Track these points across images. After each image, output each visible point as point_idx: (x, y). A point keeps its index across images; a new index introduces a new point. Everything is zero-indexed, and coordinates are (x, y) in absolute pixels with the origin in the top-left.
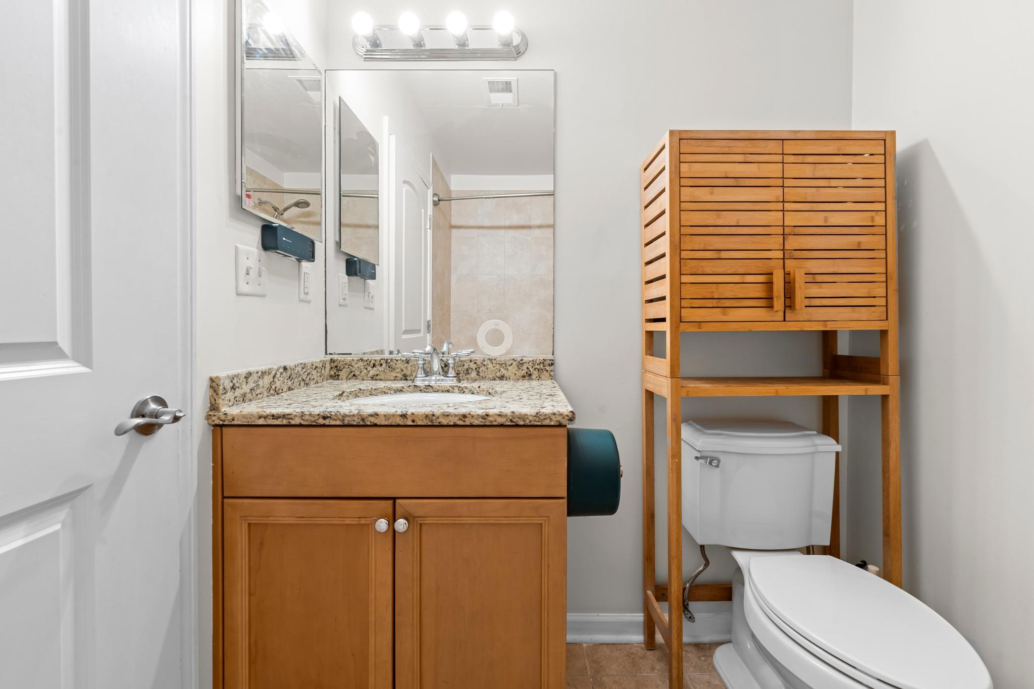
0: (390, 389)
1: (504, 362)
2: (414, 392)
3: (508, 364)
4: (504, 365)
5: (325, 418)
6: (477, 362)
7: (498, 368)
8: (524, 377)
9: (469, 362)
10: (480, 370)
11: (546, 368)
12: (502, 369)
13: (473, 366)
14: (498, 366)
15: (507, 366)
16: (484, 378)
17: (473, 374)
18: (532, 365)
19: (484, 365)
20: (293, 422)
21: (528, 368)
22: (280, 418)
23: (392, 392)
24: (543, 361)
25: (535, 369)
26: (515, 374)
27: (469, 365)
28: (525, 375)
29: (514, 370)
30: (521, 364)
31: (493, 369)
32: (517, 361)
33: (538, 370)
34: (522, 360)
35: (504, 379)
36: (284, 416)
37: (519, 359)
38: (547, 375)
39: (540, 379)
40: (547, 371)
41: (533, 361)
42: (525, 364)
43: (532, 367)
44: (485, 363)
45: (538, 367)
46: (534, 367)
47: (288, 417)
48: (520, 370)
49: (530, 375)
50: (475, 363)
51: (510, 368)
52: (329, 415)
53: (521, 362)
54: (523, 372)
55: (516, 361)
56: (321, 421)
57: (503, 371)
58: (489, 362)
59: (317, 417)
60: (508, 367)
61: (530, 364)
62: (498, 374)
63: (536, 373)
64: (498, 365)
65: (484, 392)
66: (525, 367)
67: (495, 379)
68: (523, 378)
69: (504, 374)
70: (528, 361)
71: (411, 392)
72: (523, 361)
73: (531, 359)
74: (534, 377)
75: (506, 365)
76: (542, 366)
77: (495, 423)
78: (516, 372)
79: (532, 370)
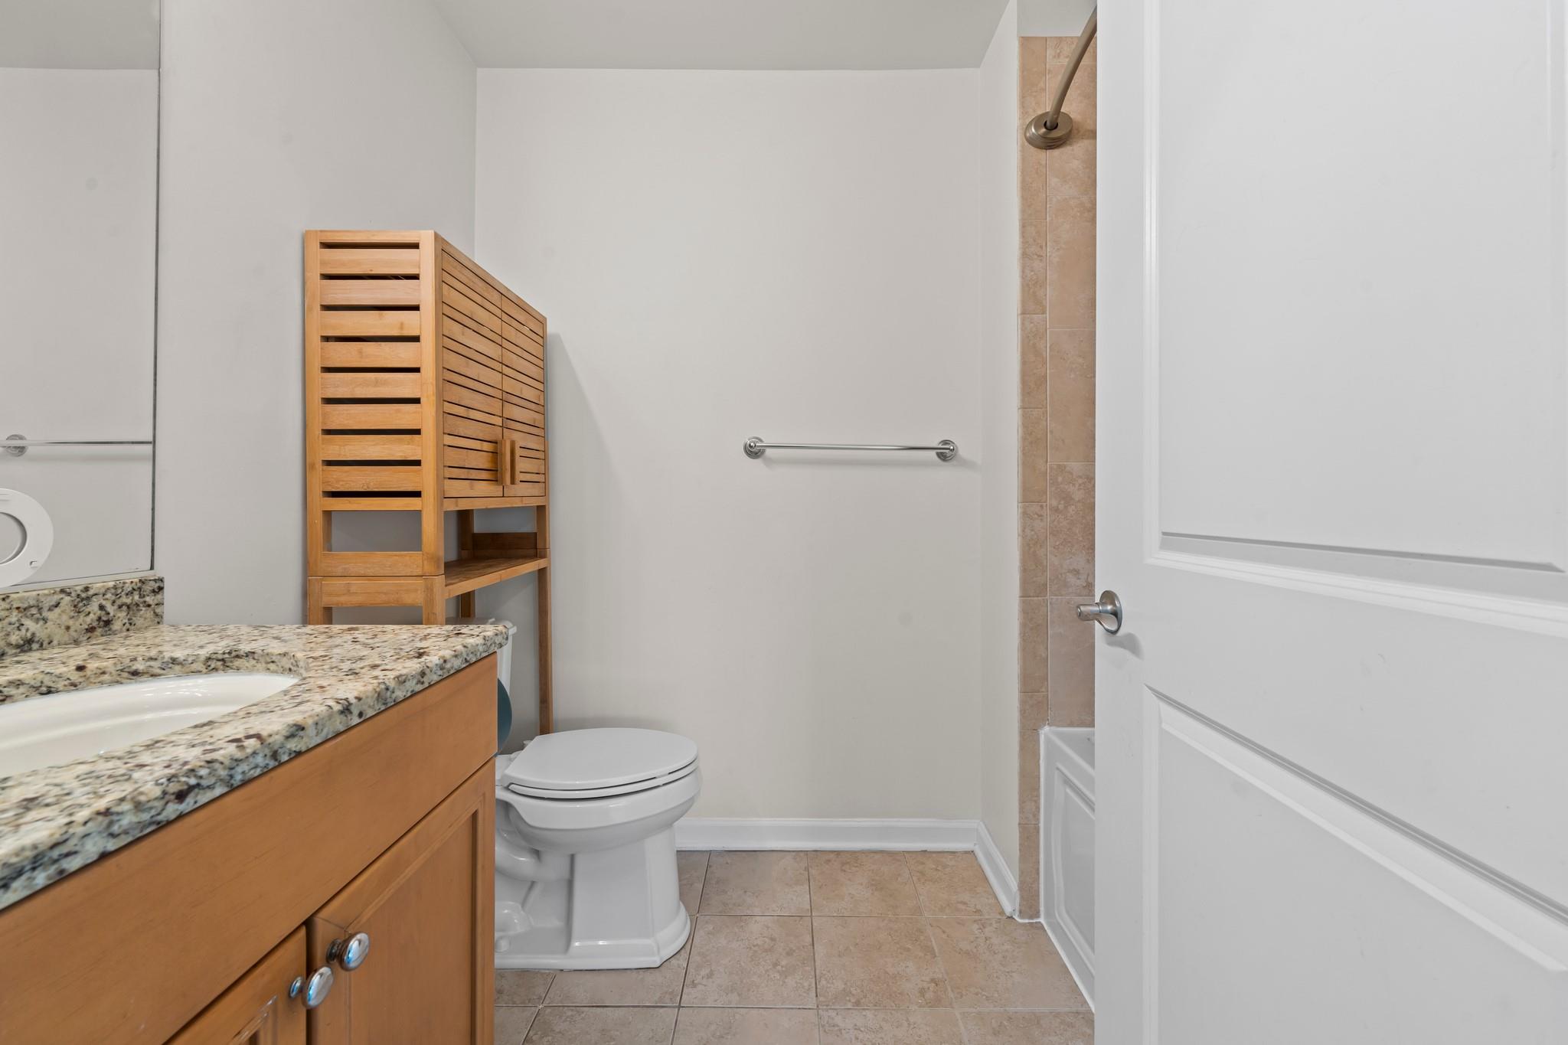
1: (32, 603)
3: (46, 604)
4: (34, 611)
5: (181, 796)
7: (14, 619)
8: (91, 630)
11: (147, 599)
12: (28, 623)
14: (14, 617)
15: (45, 609)
18: (114, 597)
20: (73, 864)
21: (102, 607)
22: (20, 873)
24: (139, 585)
25: (120, 607)
26: (68, 628)
28: (95, 624)
29: (65, 617)
30: (83, 598)
32: (73, 594)
33: (128, 607)
34: (87, 589)
35: (35, 646)
36: (37, 860)
37: (79, 588)
38: (149, 614)
39: (132, 627)
40: (149, 606)
41: (115, 587)
42: (94, 599)
43: (113, 602)
45: (128, 601)
46: (119, 602)
47: (55, 854)
48: (82, 615)
49: (108, 623)
51: (52, 616)
52: (193, 781)
53: (84, 595)
54: (88, 619)
55: (69, 594)
56: (173, 810)
57: (31, 627)
59: (159, 804)
60: (45, 614)
61: (109, 596)
62: (14, 638)
63: (122, 614)
64: (15, 613)
66: (94, 607)
68: (89, 634)
69: (33, 634)
70: (103, 590)
72: (91, 592)
73: (111, 584)
74: (117, 625)
75: (40, 609)
76: (136, 597)
78: (71, 623)
79: (110, 609)
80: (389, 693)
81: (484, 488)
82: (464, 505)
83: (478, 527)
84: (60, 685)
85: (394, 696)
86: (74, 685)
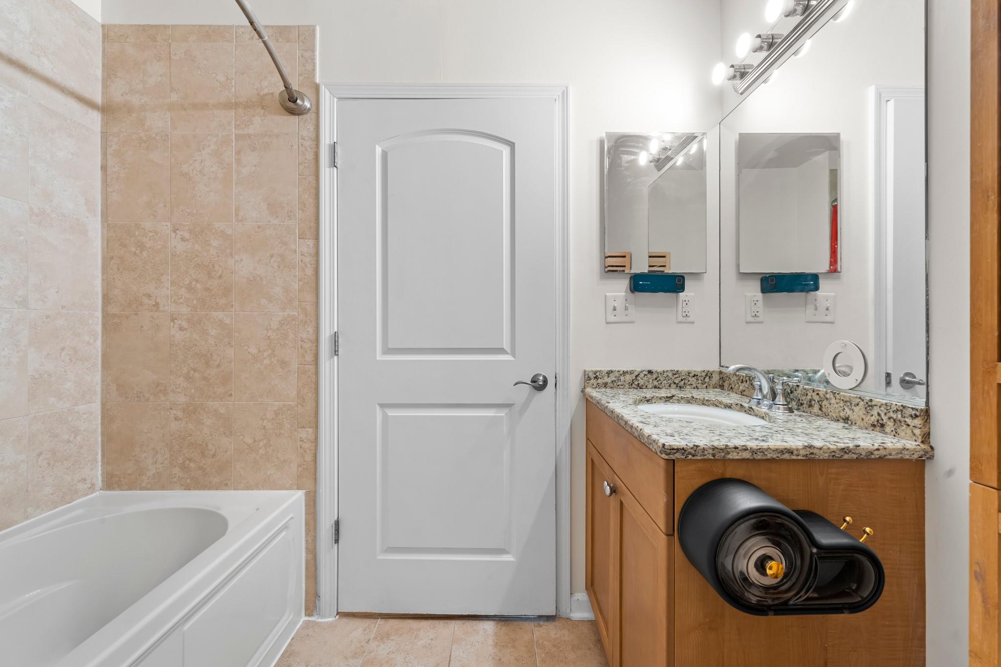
0: (721, 403)
1: (848, 399)
2: (741, 411)
4: (849, 404)
6: (820, 393)
7: (842, 405)
8: (874, 426)
9: (811, 391)
10: (823, 404)
11: (907, 420)
12: (846, 408)
13: (816, 398)
14: (842, 404)
15: (853, 405)
16: (826, 415)
17: (816, 409)
18: (885, 411)
19: (827, 399)
21: (879, 414)
23: (722, 406)
24: (901, 408)
25: (889, 418)
26: (863, 419)
27: (812, 396)
28: (876, 423)
29: (861, 413)
30: (870, 406)
31: (837, 406)
32: (865, 401)
33: (895, 421)
34: (871, 400)
35: (850, 422)
37: (868, 398)
38: (909, 431)
39: (897, 435)
40: (908, 425)
41: (886, 404)
42: (875, 407)
43: (886, 414)
44: (828, 396)
45: (894, 416)
46: (888, 415)
48: (869, 415)
49: (882, 426)
50: (818, 394)
51: (856, 409)
53: (869, 403)
54: (873, 418)
55: (863, 400)
57: (848, 412)
58: (832, 396)
60: (853, 407)
61: (882, 408)
62: (842, 415)
63: (891, 424)
64: (842, 402)
66: (875, 412)
67: (838, 420)
68: (873, 428)
69: (849, 416)
70: (879, 404)
71: (738, 411)
72: (873, 403)
73: (884, 402)
74: (888, 429)
75: (851, 404)
76: (900, 416)
78: (864, 417)
79: (885, 418)
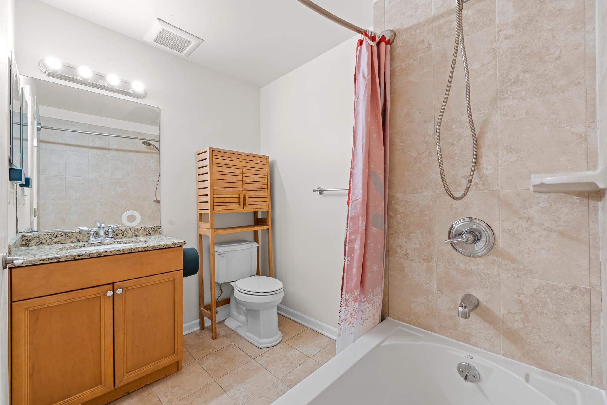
0: (77, 246)
2: (91, 246)
3: (139, 229)
4: (137, 230)
5: (79, 256)
6: (122, 230)
8: (147, 234)
9: (118, 230)
10: (124, 234)
11: (158, 230)
12: (136, 232)
13: (121, 232)
14: (134, 231)
16: (126, 237)
17: (120, 236)
19: (126, 231)
20: (61, 260)
21: (149, 231)
22: (53, 259)
24: (156, 227)
26: (143, 234)
27: (118, 232)
28: (148, 233)
29: (142, 232)
30: (145, 229)
31: (131, 232)
34: (146, 227)
35: (137, 236)
36: (55, 258)
38: (158, 232)
39: (155, 234)
41: (151, 227)
43: (151, 230)
44: (127, 230)
45: (154, 230)
46: (152, 230)
47: (58, 258)
48: (145, 232)
49: (150, 233)
50: (121, 230)
52: (81, 255)
53: (145, 228)
55: (143, 228)
56: (77, 258)
57: (136, 233)
58: (129, 229)
59: (75, 256)
60: (139, 231)
62: (134, 235)
63: (153, 232)
65: (133, 242)
66: (147, 230)
67: (132, 237)
71: (89, 247)
72: (147, 228)
73: (150, 227)
74: (152, 234)
76: (156, 229)
77: (157, 248)
78: (143, 233)
79: (151, 231)
80: (133, 250)
81: (237, 207)
82: (255, 210)
83: (259, 216)
84: (127, 242)
85: (134, 250)
86: (129, 243)
